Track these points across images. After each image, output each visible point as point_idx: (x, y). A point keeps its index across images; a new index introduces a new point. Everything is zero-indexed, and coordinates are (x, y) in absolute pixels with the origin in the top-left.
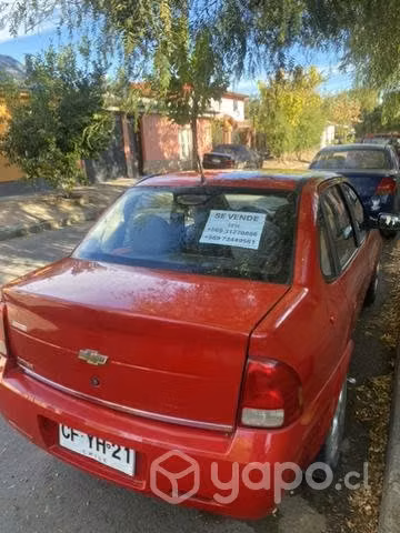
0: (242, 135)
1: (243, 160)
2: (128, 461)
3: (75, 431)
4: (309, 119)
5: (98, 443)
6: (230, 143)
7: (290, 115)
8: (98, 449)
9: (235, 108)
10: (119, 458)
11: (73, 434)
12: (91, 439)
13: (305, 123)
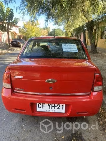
0: (19, 37)
1: (22, 43)
2: (63, 109)
3: (43, 105)
4: (37, 33)
5: (52, 106)
6: (16, 38)
7: (33, 32)
8: (52, 108)
9: (16, 30)
10: (60, 109)
11: (42, 106)
12: (49, 106)
13: (36, 34)
